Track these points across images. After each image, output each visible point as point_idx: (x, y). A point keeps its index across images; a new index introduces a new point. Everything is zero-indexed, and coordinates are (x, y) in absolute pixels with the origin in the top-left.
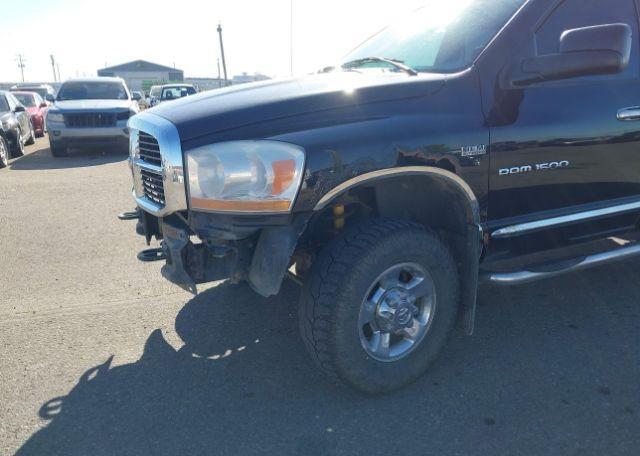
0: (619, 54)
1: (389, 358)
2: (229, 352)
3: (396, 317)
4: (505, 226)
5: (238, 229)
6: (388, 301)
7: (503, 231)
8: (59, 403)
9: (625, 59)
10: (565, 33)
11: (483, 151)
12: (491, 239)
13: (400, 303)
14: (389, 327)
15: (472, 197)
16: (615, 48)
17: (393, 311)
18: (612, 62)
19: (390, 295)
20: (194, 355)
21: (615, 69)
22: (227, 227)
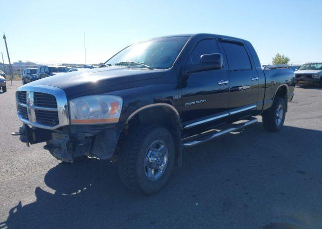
0: (219, 63)
1: (154, 179)
2: (80, 191)
3: (157, 162)
4: (187, 125)
5: (92, 131)
6: (153, 155)
7: (187, 126)
8: (3, 225)
9: (222, 65)
10: (202, 56)
11: (180, 97)
12: (184, 129)
13: (158, 156)
14: (155, 166)
15: (178, 114)
16: (218, 61)
17: (156, 159)
18: (218, 66)
19: (154, 153)
20: (63, 194)
21: (219, 68)
22: (88, 131)
